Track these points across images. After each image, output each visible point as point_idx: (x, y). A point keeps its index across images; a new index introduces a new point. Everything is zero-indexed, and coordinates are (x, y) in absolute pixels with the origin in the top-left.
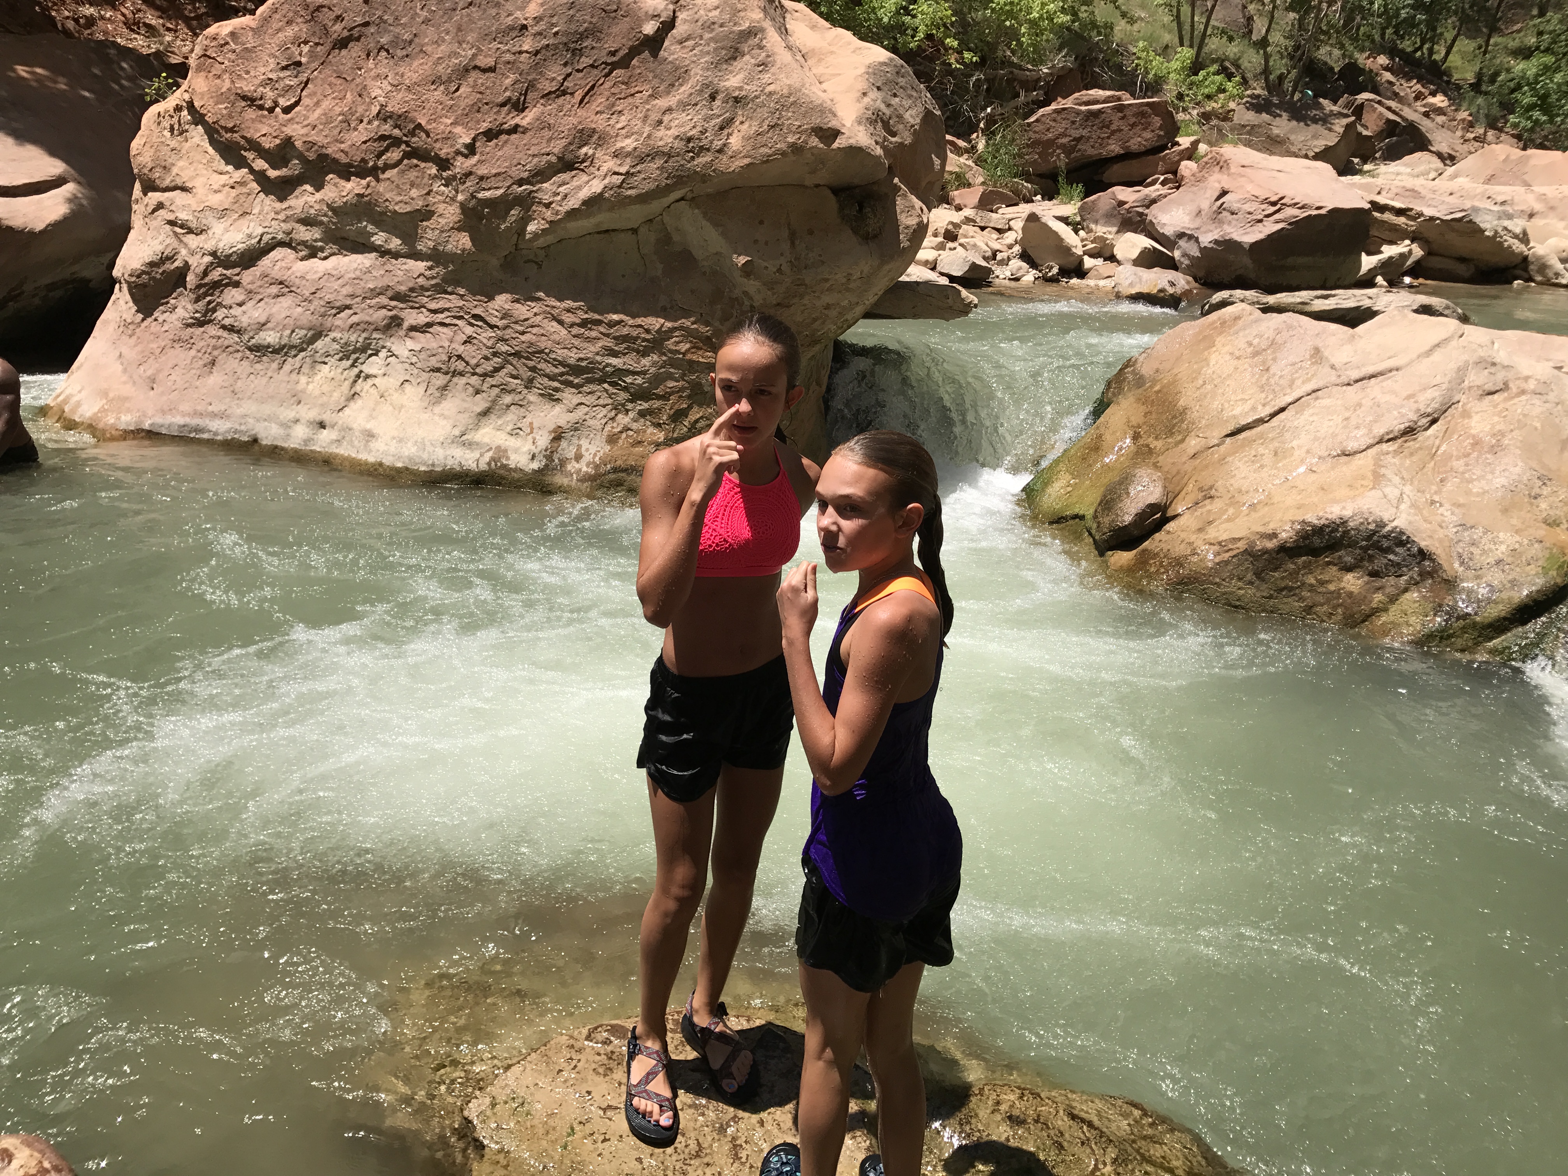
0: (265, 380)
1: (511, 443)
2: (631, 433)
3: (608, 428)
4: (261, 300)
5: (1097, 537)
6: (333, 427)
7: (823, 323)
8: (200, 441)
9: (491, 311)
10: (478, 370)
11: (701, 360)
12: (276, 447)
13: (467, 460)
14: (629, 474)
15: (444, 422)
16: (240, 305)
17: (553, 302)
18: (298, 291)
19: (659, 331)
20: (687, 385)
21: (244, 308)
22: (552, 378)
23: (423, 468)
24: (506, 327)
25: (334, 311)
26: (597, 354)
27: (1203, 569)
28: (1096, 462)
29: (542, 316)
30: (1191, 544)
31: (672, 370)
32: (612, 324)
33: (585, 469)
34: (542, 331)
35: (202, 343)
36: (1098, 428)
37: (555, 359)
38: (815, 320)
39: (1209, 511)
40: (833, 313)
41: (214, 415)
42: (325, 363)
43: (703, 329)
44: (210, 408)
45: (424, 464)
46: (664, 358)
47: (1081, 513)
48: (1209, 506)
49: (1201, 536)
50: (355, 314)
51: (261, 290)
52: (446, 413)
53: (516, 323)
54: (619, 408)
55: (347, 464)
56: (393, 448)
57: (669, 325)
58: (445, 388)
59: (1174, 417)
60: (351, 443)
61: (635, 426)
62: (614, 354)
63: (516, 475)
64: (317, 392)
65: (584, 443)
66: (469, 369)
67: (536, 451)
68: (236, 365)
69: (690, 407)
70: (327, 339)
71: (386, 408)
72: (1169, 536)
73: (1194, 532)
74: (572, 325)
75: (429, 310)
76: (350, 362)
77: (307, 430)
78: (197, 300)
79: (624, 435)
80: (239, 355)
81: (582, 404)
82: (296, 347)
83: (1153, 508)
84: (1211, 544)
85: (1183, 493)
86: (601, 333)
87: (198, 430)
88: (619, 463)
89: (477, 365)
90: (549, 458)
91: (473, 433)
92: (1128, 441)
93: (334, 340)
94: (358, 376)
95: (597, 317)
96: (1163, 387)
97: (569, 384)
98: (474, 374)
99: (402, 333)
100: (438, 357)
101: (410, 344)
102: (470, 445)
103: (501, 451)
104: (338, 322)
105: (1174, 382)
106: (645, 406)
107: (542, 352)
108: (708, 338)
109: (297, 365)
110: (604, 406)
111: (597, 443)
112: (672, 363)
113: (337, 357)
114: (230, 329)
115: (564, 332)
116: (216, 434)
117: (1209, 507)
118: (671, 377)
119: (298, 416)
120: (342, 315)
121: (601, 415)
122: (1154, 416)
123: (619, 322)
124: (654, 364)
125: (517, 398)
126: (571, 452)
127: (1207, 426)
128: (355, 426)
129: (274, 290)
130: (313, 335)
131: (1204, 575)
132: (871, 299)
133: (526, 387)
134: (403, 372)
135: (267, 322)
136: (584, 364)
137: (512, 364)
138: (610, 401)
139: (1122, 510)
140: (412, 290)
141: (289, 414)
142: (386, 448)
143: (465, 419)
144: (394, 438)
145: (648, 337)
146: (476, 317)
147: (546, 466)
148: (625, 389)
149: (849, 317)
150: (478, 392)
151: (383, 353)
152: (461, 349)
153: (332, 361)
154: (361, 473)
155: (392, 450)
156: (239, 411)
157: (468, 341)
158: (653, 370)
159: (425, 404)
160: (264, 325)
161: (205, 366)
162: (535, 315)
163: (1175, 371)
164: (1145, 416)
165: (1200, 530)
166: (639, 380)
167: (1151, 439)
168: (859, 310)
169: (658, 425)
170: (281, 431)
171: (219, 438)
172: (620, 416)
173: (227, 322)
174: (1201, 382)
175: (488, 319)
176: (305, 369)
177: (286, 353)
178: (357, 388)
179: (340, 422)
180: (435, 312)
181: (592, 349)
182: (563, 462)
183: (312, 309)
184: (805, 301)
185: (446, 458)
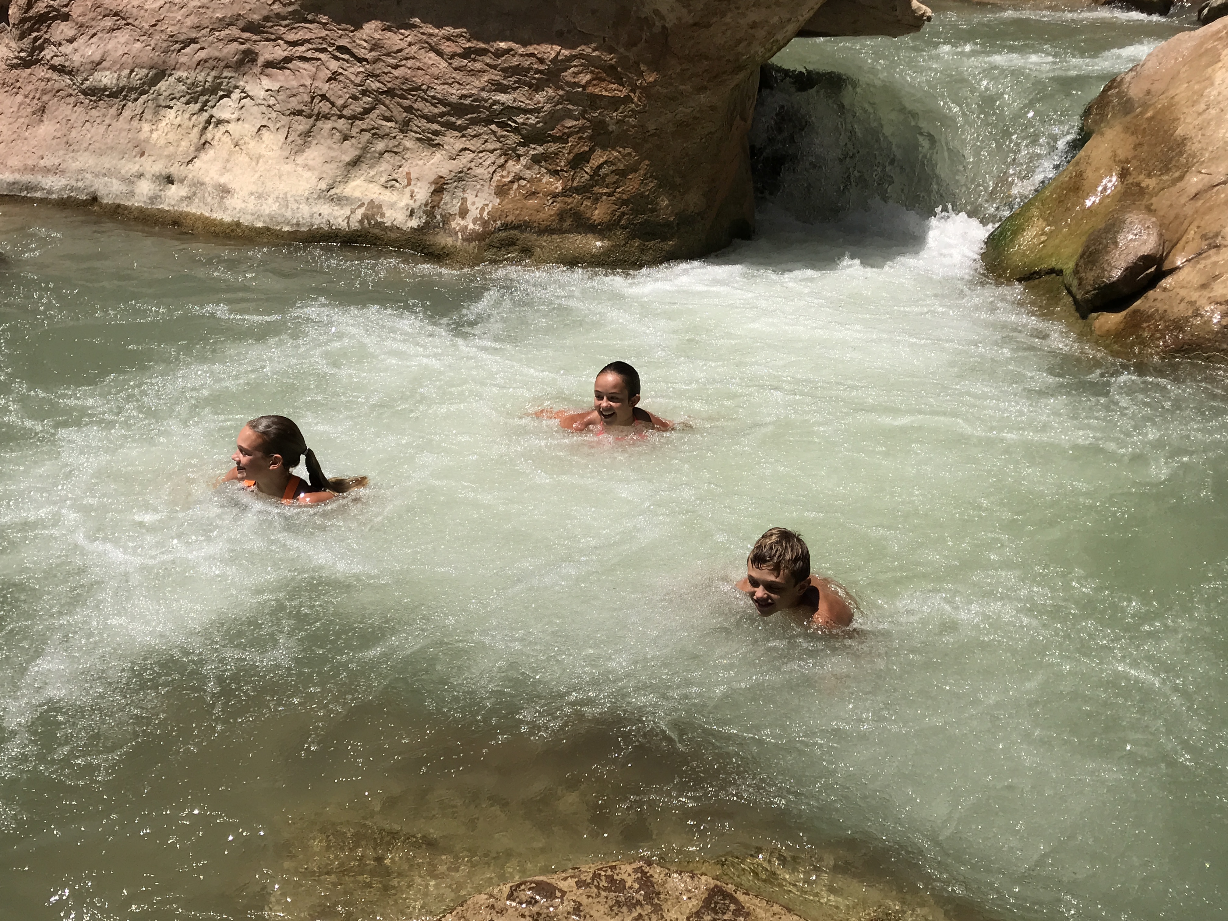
0: (102, 129)
1: (387, 197)
2: (523, 183)
3: (496, 177)
4: (95, 34)
5: (1079, 297)
6: (182, 181)
7: (750, 44)
8: (32, 200)
9: (358, 41)
10: (345, 112)
11: (604, 93)
12: (119, 206)
13: (335, 218)
14: (522, 232)
15: (307, 174)
16: (71, 41)
17: (430, 29)
18: (136, 23)
19: (555, 60)
20: (588, 124)
21: (75, 44)
22: (430, 119)
23: (286, 229)
24: (376, 60)
25: (177, 46)
26: (483, 89)
27: (1208, 333)
28: (1074, 205)
29: (418, 46)
30: (1192, 303)
31: (570, 107)
32: (499, 54)
33: (471, 226)
34: (418, 64)
35: (30, 87)
36: (1077, 164)
37: (434, 97)
38: (739, 42)
39: (1215, 263)
40: (761, 33)
41: (47, 171)
42: (171, 108)
43: (607, 57)
44: (42, 163)
45: (288, 224)
46: (561, 92)
47: (1059, 266)
48: (1215, 257)
49: (1206, 293)
50: (203, 48)
51: (93, 23)
52: (311, 163)
53: (388, 54)
54: (510, 153)
55: (199, 224)
56: (251, 205)
57: (566, 52)
58: (307, 134)
59: (1171, 149)
60: (203, 200)
61: (528, 174)
62: (503, 89)
63: (393, 235)
64: (162, 142)
65: (470, 197)
66: (335, 111)
67: (415, 206)
68: (68, 112)
69: (592, 150)
70: (172, 79)
71: (242, 159)
72: (1164, 295)
73: (1196, 289)
74: (452, 57)
75: (287, 42)
76: (198, 106)
77: (153, 186)
78: (21, 37)
79: (515, 186)
80: (72, 100)
81: (466, 149)
82: (136, 89)
83: (1147, 260)
84: (1217, 303)
85: (1182, 243)
86: (487, 64)
87: (29, 187)
88: (510, 218)
89: (345, 106)
90: (430, 214)
91: (341, 187)
92: (1114, 179)
93: (179, 80)
94: (208, 122)
95: (483, 45)
96: (1157, 113)
97: (451, 126)
98: (340, 117)
99: (257, 70)
100: (298, 97)
101: (266, 83)
102: (339, 200)
103: (375, 207)
104: (183, 59)
105: (1171, 105)
106: (540, 149)
107: (418, 88)
108: (613, 68)
109: (139, 110)
110: (492, 152)
111: (485, 195)
112: (570, 98)
113: (183, 100)
114: (61, 70)
115: (444, 64)
116: (50, 192)
117: (1214, 259)
118: (569, 115)
119: (141, 169)
120: (188, 50)
121: (488, 162)
122: (1145, 147)
123: (508, 51)
124: (549, 99)
125: (392, 143)
126: (455, 208)
127: (1210, 160)
128: (207, 180)
129: (108, 22)
130: (156, 75)
131: (1209, 340)
132: (805, 14)
133: (402, 131)
134: (259, 116)
135: (103, 60)
136: (468, 102)
137: (384, 104)
138: (499, 145)
139: (1109, 264)
140: (267, 19)
141: (131, 167)
142: (243, 205)
143: (332, 170)
144: (252, 194)
145: (542, 67)
146: (342, 49)
147: (427, 223)
148: (516, 130)
149: (779, 37)
150: (346, 138)
151: (236, 95)
152: (325, 87)
153: (178, 105)
154: (216, 235)
155: (251, 207)
156: (75, 165)
157: (334, 77)
158: (548, 107)
159: (286, 153)
160: (99, 64)
161: (34, 113)
162: (410, 44)
163: (1172, 93)
164: (1135, 148)
165: (1204, 286)
166: (532, 120)
167: (1142, 177)
168: (791, 28)
169: (555, 173)
170: (124, 188)
171: (54, 196)
172: (511, 163)
173: (56, 61)
174: (1203, 106)
175: (355, 50)
176: (148, 115)
177: (125, 98)
178: (209, 136)
179: (190, 176)
180: (294, 44)
181: (477, 83)
182: (447, 219)
183: (153, 43)
184: (728, 19)
185: (312, 216)
